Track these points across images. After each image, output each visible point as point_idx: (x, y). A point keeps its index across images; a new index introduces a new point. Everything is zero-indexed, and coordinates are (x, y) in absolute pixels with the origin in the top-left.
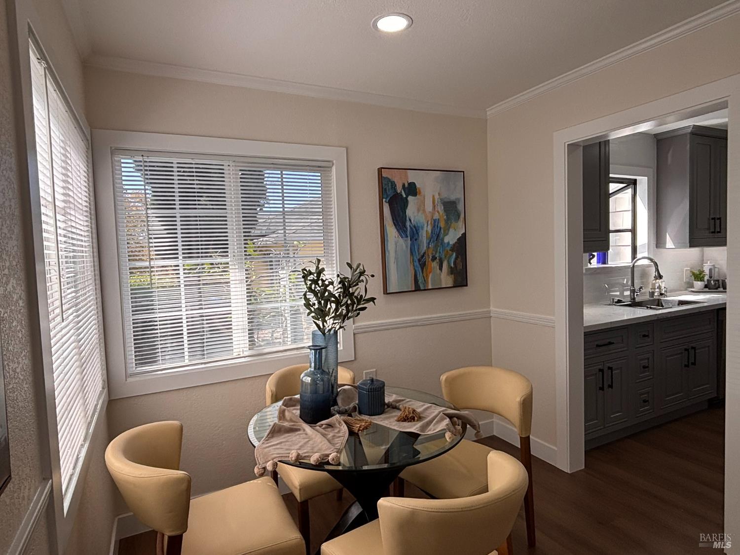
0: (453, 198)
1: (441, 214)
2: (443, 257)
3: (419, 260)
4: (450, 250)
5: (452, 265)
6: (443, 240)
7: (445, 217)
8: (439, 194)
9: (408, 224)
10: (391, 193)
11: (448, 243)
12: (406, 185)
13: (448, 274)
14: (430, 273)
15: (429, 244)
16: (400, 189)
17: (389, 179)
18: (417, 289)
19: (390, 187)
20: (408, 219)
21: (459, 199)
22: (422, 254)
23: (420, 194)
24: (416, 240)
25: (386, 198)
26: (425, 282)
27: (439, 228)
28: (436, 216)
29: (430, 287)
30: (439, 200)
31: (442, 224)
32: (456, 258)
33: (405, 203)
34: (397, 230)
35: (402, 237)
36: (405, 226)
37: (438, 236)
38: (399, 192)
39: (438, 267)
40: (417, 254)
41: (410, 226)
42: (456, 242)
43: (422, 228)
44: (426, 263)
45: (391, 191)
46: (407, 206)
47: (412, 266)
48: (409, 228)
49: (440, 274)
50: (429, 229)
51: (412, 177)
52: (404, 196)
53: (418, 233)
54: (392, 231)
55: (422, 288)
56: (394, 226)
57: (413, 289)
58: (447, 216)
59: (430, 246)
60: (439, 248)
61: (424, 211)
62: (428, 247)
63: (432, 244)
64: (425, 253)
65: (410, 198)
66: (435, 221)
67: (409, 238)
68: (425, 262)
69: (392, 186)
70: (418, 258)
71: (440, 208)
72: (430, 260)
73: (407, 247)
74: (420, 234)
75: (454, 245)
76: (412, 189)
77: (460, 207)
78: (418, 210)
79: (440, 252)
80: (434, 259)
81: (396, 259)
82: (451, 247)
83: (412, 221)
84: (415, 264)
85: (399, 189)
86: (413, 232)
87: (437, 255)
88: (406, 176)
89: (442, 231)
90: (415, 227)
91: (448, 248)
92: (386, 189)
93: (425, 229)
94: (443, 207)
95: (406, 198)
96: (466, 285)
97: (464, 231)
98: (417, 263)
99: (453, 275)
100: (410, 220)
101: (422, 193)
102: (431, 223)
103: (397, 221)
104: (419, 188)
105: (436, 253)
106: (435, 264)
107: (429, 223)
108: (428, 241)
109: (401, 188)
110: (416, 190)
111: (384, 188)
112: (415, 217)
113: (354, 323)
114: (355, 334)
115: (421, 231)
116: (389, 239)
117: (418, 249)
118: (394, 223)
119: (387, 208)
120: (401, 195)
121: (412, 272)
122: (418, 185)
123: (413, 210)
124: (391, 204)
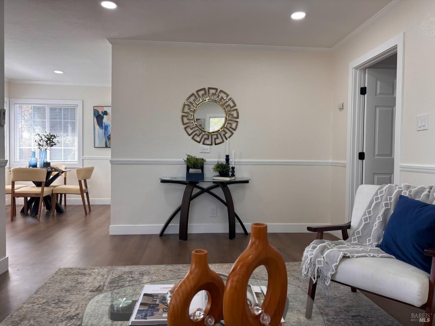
3: (108, 137)
9: (103, 125)
10: (97, 114)
12: (103, 112)
17: (96, 110)
18: (106, 147)
19: (97, 112)
20: (103, 123)
22: (109, 135)
23: (109, 114)
24: (106, 130)
25: (95, 116)
26: (110, 144)
33: (102, 118)
34: (99, 126)
35: (101, 129)
36: (102, 125)
38: (100, 114)
43: (109, 126)
47: (105, 139)
48: (104, 126)
51: (105, 109)
52: (102, 115)
53: (107, 128)
54: (97, 127)
55: (108, 146)
57: (105, 147)
65: (105, 116)
67: (104, 129)
68: (110, 138)
69: (98, 112)
70: (107, 136)
73: (103, 132)
74: (108, 128)
76: (105, 113)
78: (108, 120)
81: (99, 136)
85: (100, 113)
88: (103, 109)
90: (106, 125)
93: (111, 126)
95: (103, 116)
98: (107, 138)
100: (104, 123)
103: (99, 124)
111: (95, 112)
112: (106, 122)
113: (83, 155)
114: (83, 160)
115: (109, 127)
116: (96, 129)
117: (107, 133)
118: (98, 125)
119: (95, 119)
120: (101, 115)
121: (104, 141)
122: (108, 112)
123: (106, 120)
124: (97, 118)
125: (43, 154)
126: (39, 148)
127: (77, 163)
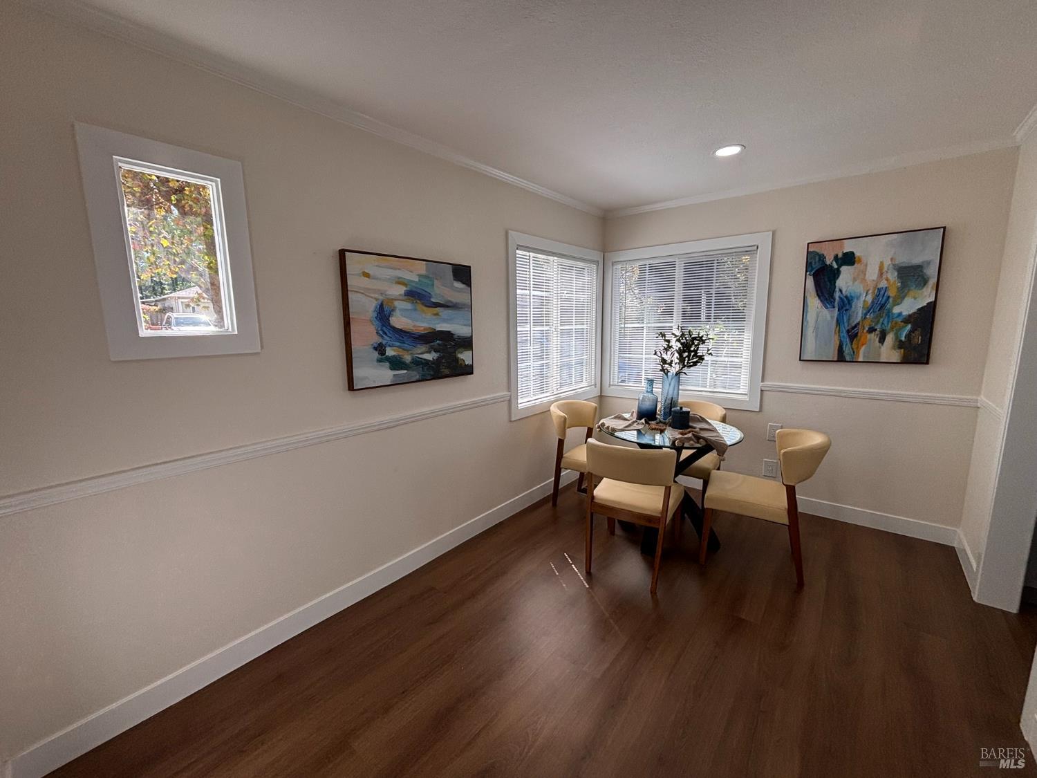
0: (916, 260)
1: (892, 282)
2: (888, 328)
3: (848, 331)
4: (901, 322)
5: (903, 339)
6: (889, 311)
7: (899, 284)
8: (892, 259)
9: (837, 295)
10: (817, 266)
11: (900, 314)
12: (840, 255)
13: (894, 348)
14: (863, 345)
15: (866, 314)
16: (831, 260)
17: (817, 253)
18: (841, 358)
19: (817, 260)
20: (837, 289)
21: (928, 263)
22: (853, 325)
23: (860, 261)
24: (846, 310)
25: (810, 271)
26: (855, 352)
27: (885, 298)
28: (883, 284)
29: (860, 359)
30: (891, 266)
31: (892, 293)
32: (911, 331)
33: (836, 274)
34: (821, 301)
35: (827, 308)
36: (831, 295)
37: (882, 306)
38: (829, 263)
39: (877, 339)
40: (846, 324)
41: (839, 297)
42: (914, 313)
43: (858, 298)
44: (859, 334)
45: (817, 264)
46: (839, 276)
47: (837, 336)
48: (837, 298)
49: (880, 348)
50: (869, 299)
51: (848, 247)
52: (836, 267)
53: (850, 304)
54: (814, 303)
55: (848, 358)
56: (817, 298)
57: (836, 359)
58: (902, 283)
59: (868, 316)
60: (882, 320)
61: (864, 280)
62: (864, 318)
63: (872, 315)
64: (858, 324)
65: (844, 269)
66: (879, 290)
67: (837, 309)
68: (857, 333)
69: (820, 260)
70: (847, 329)
71: (892, 276)
72: (865, 331)
73: (832, 317)
74: (853, 304)
75: (910, 316)
76: (849, 259)
77: (932, 271)
78: (855, 280)
79: (883, 323)
80: (872, 330)
81: (816, 329)
82: (905, 318)
83: (844, 292)
84: (842, 335)
85: (829, 260)
86: (843, 303)
87: (878, 327)
88: (842, 247)
89: (891, 300)
90: (846, 297)
91: (899, 320)
92: (811, 263)
93: (862, 299)
94: (896, 274)
95: (838, 269)
96: (927, 363)
97: (934, 299)
98: (844, 334)
99: (902, 350)
100: (841, 291)
101: (864, 260)
102: (873, 293)
103: (822, 293)
104: (859, 257)
105: (877, 324)
106: (873, 337)
107: (870, 292)
108: (864, 312)
109: (833, 258)
110: (855, 258)
111: (809, 261)
112: (848, 287)
113: (763, 381)
114: (762, 390)
115: (855, 300)
116: (809, 310)
117: (849, 320)
118: (818, 295)
119: (810, 281)
120: (831, 266)
121: (835, 342)
122: (857, 254)
123: (846, 281)
124: (817, 276)
125: (670, 385)
126: (663, 370)
127: (746, 398)
